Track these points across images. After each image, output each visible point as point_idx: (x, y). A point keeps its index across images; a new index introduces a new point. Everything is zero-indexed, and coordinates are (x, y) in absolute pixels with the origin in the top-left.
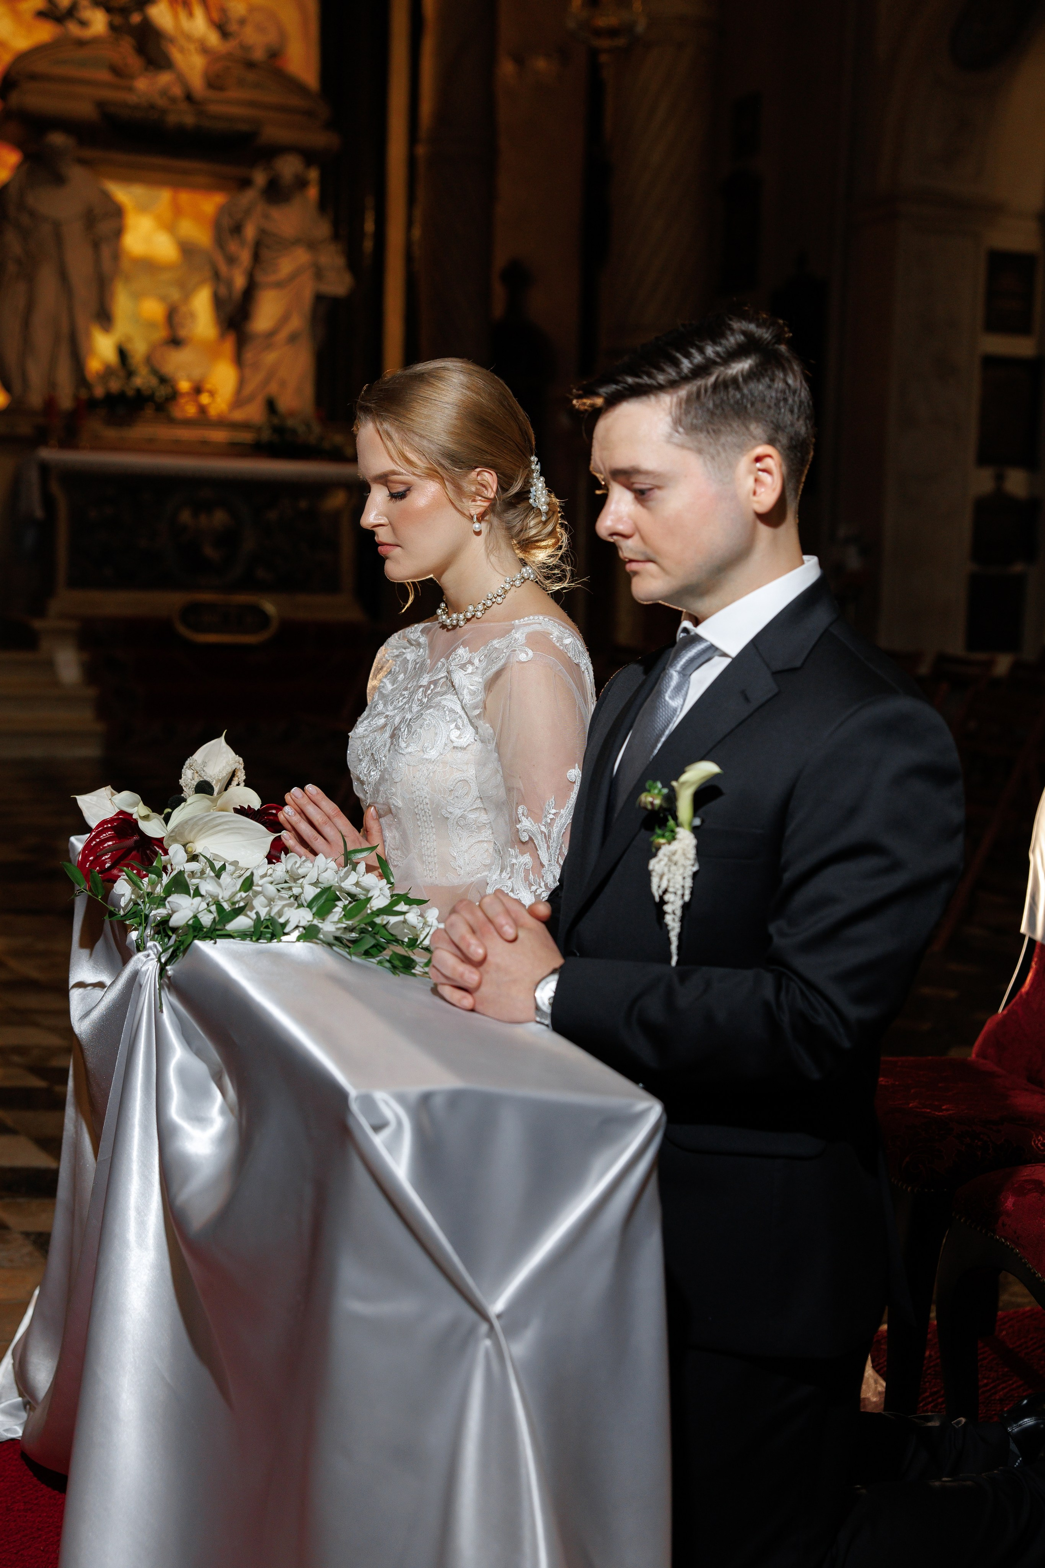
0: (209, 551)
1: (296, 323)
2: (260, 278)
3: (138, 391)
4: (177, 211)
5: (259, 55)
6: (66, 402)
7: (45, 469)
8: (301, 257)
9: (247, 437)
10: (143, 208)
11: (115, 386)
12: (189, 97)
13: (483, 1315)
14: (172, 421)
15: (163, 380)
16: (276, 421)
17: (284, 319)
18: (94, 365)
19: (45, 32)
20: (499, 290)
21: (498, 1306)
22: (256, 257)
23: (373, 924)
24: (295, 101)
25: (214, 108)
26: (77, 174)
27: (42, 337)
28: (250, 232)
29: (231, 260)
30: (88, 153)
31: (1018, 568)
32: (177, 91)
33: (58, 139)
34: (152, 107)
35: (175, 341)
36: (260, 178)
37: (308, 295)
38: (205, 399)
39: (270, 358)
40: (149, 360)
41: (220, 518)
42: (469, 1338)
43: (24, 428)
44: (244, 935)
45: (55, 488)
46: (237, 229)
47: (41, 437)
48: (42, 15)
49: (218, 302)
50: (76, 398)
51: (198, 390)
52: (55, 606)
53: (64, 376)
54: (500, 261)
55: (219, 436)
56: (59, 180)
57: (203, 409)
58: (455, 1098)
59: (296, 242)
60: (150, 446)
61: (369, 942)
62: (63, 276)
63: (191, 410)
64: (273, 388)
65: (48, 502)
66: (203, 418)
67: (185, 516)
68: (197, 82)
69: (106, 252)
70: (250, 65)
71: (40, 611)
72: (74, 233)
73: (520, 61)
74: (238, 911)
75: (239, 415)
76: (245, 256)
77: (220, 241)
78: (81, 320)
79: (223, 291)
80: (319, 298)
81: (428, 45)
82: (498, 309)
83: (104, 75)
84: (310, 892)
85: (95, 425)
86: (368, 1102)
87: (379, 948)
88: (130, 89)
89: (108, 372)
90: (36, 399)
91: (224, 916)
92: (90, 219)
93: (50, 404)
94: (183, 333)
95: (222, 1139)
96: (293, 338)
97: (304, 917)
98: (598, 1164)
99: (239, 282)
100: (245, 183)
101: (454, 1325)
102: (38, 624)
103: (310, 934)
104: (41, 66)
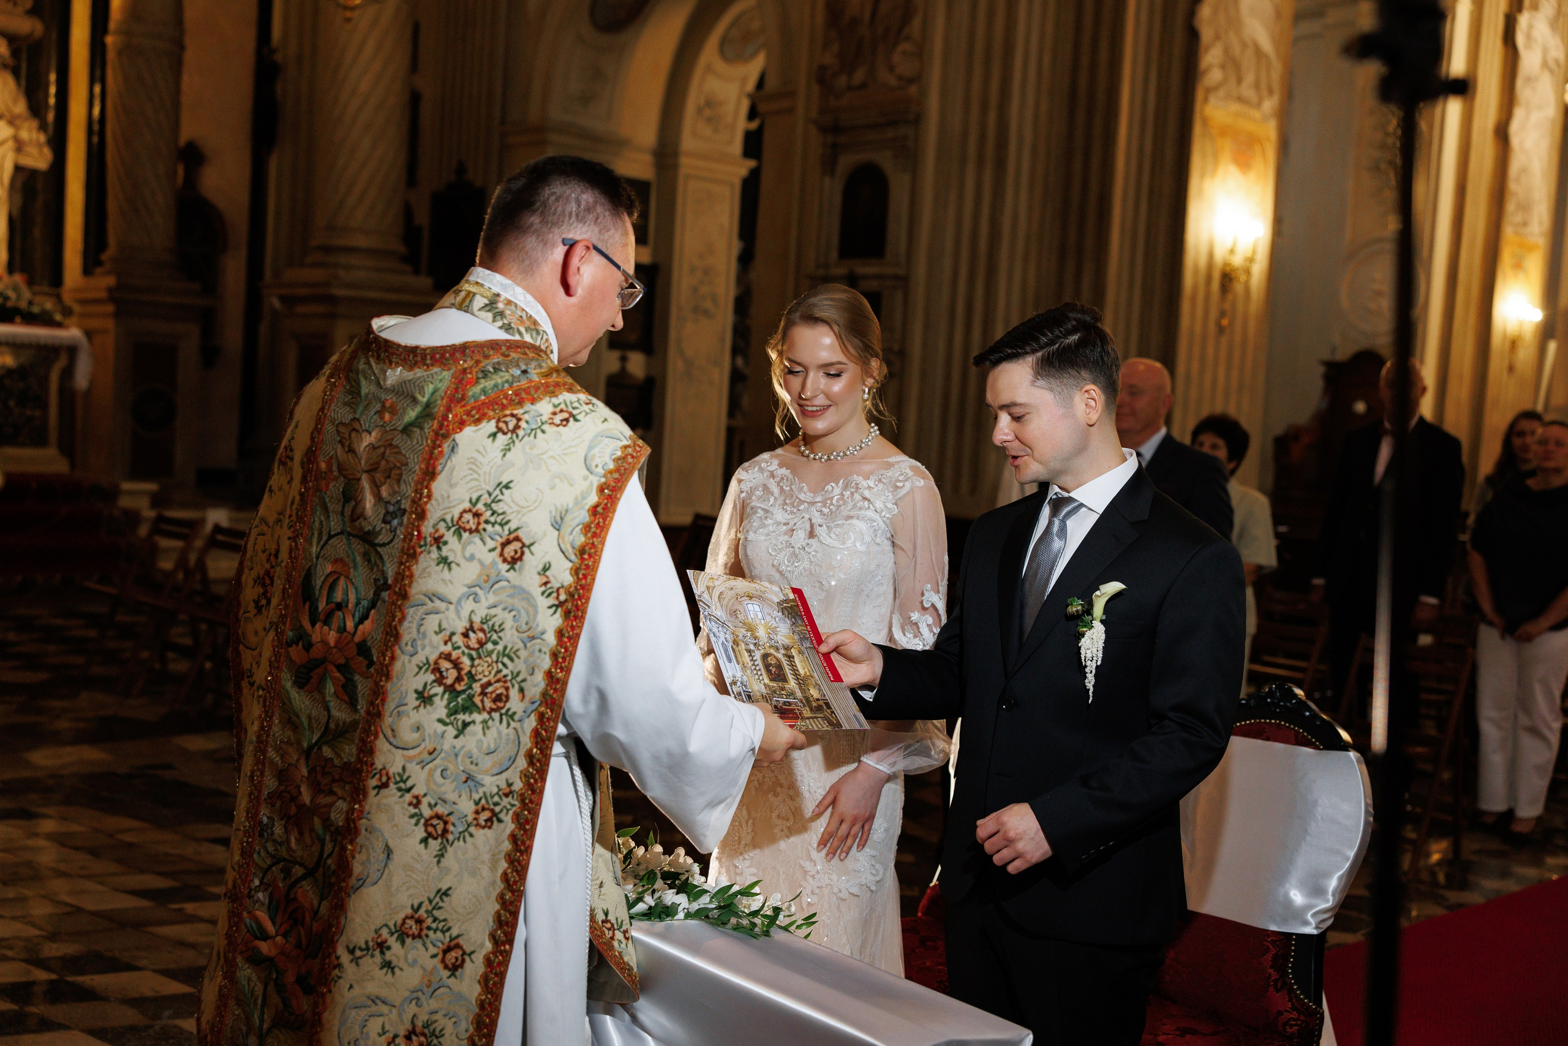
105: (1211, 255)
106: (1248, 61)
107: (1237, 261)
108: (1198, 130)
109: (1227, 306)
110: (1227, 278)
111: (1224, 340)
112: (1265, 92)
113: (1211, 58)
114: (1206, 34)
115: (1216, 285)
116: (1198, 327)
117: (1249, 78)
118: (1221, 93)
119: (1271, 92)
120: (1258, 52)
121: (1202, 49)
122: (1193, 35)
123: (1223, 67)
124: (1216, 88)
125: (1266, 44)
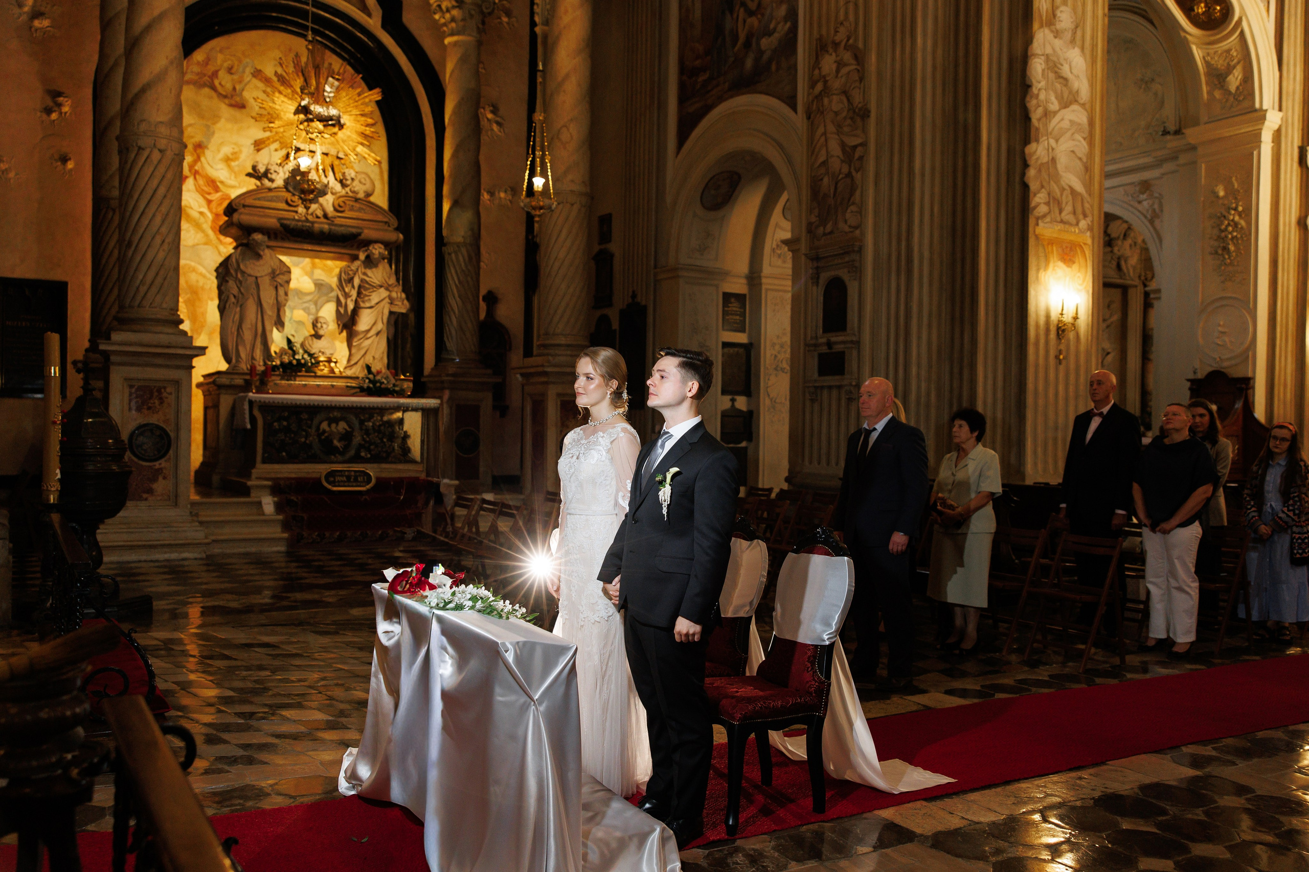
0: (336, 443)
1: (380, 326)
2: (362, 305)
3: (298, 360)
4: (314, 266)
5: (361, 195)
6: (260, 368)
7: (251, 403)
8: (383, 293)
9: (353, 384)
10: (296, 265)
11: (286, 359)
12: (325, 216)
13: (533, 700)
14: (316, 376)
15: (311, 355)
16: (371, 376)
17: (375, 324)
18: (274, 349)
19: (252, 183)
20: (483, 306)
21: (536, 697)
22: (359, 293)
23: (490, 605)
24: (380, 218)
25: (338, 221)
26: (267, 253)
27: (248, 335)
28: (357, 282)
29: (347, 296)
30: (272, 243)
31: (744, 444)
32: (320, 213)
33: (258, 237)
34: (307, 220)
35: (317, 336)
36: (362, 256)
37: (386, 312)
38: (333, 365)
39: (367, 343)
40: (302, 345)
41: (342, 426)
42: (529, 706)
43: (239, 381)
44: (453, 609)
45: (256, 412)
46: (351, 280)
47: (247, 387)
48: (249, 175)
49: (338, 314)
50: (265, 364)
51: (329, 361)
52: (255, 472)
53: (258, 354)
54: (483, 292)
55: (340, 383)
56: (259, 256)
57: (332, 371)
58: (525, 643)
59: (381, 286)
60: (304, 390)
61: (489, 610)
62: (260, 304)
63: (326, 371)
64: (369, 359)
65: (253, 420)
66: (332, 375)
67: (324, 426)
68: (330, 209)
69: (281, 291)
70: (357, 200)
71: (249, 476)
72: (265, 283)
73: (492, 194)
74: (450, 602)
75: (349, 373)
76: (354, 293)
77: (341, 286)
78: (268, 327)
79: (342, 311)
80: (391, 313)
81: (446, 189)
82: (482, 315)
83: (283, 206)
84: (469, 596)
85: (276, 380)
86: (504, 644)
87: (491, 612)
88: (296, 212)
89: (282, 352)
90: (244, 367)
91: (446, 604)
92: (273, 275)
93: (253, 368)
94: (321, 332)
95: (452, 665)
96: (378, 334)
97: (470, 603)
98: (561, 660)
99: (351, 306)
100: (355, 258)
101: (525, 702)
102: (249, 483)
103: (472, 608)
104: (249, 201)
105: (1048, 316)
106: (1066, 198)
107: (1068, 318)
108: (1032, 242)
109: (1062, 347)
110: (1061, 330)
111: (1062, 368)
112: (1081, 217)
113: (1039, 199)
114: (1033, 186)
115: (1053, 335)
116: (1041, 361)
117: (1068, 208)
118: (1048, 219)
119: (1085, 216)
120: (1073, 191)
121: (1031, 195)
122: (1025, 187)
123: (1048, 204)
124: (1044, 216)
125: (1079, 187)
